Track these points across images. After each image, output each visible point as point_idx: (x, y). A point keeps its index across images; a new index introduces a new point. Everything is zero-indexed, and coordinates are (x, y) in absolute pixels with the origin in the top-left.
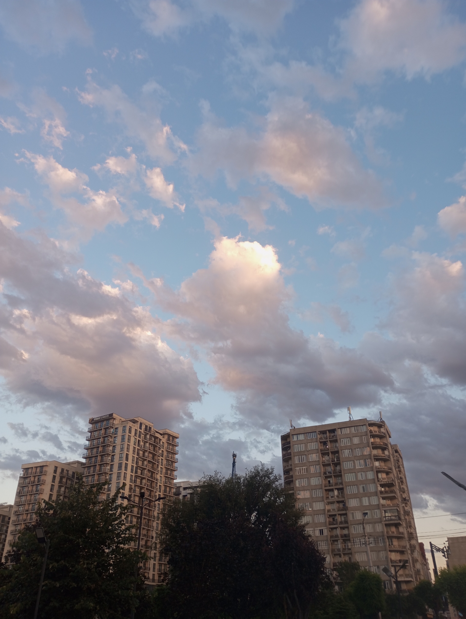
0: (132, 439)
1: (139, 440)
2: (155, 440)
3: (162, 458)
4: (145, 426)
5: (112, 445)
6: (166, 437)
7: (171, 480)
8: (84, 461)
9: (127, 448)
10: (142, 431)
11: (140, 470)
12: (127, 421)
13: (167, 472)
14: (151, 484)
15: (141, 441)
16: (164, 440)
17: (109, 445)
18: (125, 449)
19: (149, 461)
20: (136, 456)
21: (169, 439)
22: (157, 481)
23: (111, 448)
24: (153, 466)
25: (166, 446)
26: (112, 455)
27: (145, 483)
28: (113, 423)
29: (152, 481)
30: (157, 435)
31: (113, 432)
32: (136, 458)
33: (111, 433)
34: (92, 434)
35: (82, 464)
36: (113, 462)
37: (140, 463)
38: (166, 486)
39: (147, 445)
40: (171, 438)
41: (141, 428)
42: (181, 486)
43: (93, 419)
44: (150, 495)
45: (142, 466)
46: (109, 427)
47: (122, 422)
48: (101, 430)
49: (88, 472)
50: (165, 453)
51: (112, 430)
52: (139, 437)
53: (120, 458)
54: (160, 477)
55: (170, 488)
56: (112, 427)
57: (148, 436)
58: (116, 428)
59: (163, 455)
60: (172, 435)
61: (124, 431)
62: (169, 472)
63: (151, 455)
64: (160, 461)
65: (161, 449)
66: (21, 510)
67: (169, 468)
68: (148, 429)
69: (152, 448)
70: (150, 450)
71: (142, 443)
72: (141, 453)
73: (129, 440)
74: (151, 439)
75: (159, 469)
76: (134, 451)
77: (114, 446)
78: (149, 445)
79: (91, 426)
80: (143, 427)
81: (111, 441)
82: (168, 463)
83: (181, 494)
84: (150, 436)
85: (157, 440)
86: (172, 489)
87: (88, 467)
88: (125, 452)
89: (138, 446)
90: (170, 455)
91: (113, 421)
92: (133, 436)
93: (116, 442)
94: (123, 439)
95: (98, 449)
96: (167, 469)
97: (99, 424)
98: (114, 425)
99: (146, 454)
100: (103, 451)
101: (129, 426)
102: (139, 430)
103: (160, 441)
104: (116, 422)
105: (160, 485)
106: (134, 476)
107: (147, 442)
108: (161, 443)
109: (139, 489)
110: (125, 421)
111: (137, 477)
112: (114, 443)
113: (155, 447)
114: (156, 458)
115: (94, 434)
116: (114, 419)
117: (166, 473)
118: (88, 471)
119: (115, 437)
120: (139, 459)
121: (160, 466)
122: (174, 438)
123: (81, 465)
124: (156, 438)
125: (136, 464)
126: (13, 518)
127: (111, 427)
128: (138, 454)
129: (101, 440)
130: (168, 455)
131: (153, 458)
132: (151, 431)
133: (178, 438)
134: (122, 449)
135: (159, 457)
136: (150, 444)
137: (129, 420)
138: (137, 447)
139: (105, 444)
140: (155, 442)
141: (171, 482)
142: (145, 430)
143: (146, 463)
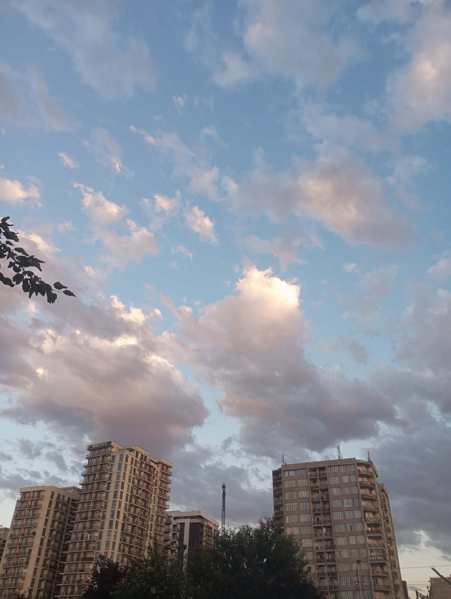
0: (129, 468)
1: (134, 469)
2: (150, 469)
3: (156, 487)
4: (141, 454)
5: (108, 473)
6: (161, 466)
7: (163, 510)
8: (80, 487)
9: (123, 477)
10: (138, 460)
11: (134, 499)
12: (124, 449)
13: (160, 501)
14: (144, 513)
15: (137, 470)
16: (158, 469)
17: (106, 472)
18: (122, 477)
19: (143, 490)
20: (131, 485)
21: (163, 469)
22: (150, 510)
23: (107, 476)
24: (147, 495)
25: (160, 475)
26: (108, 483)
27: (139, 512)
28: (111, 451)
29: (145, 510)
30: (152, 464)
31: (110, 460)
32: (131, 486)
33: (109, 460)
34: (90, 461)
35: (79, 490)
36: (109, 490)
37: (135, 492)
38: (158, 516)
39: (142, 474)
40: (165, 468)
41: (137, 457)
42: (172, 516)
43: (91, 446)
44: (142, 525)
45: (137, 494)
46: (106, 455)
47: (119, 450)
48: (99, 457)
49: (84, 499)
50: (159, 483)
51: (109, 458)
52: (135, 466)
53: (116, 487)
54: (153, 506)
55: (162, 518)
56: (110, 455)
57: (143, 465)
58: (113, 456)
59: (157, 484)
60: (166, 464)
61: (121, 459)
62: (162, 501)
63: (145, 484)
64: (154, 490)
65: (156, 478)
66: (16, 534)
67: (161, 498)
68: (144, 457)
69: (146, 477)
70: (144, 479)
71: (137, 472)
72: (136, 481)
73: (125, 468)
74: (146, 468)
75: (153, 498)
76: (130, 480)
77: (111, 474)
78: (144, 474)
79: (89, 453)
80: (140, 456)
81: (108, 469)
82: (161, 492)
83: (171, 524)
84: (145, 465)
85: (152, 469)
86: (164, 518)
87: (84, 494)
88: (121, 480)
89: (134, 475)
90: (164, 485)
91: (111, 449)
92: (130, 465)
93: (113, 470)
94: (120, 467)
95: (95, 477)
96: (160, 498)
97: (97, 452)
98: (111, 453)
99: (141, 483)
100: (100, 479)
101: (126, 455)
102: (135, 458)
103: (154, 470)
104: (113, 450)
105: (152, 515)
106: (128, 505)
107: (142, 471)
108: (156, 472)
109: (132, 518)
110: (122, 449)
111: (131, 506)
112: (111, 471)
113: (149, 475)
114: (150, 487)
115: (92, 461)
116: (112, 447)
117: (159, 503)
118: (84, 497)
119: (112, 465)
120: (134, 487)
121: (153, 495)
122: (168, 467)
123: (77, 491)
124: (151, 467)
125: (131, 493)
126: (8, 542)
127: (108, 455)
128: (133, 483)
129: (99, 467)
130: (162, 484)
131: (147, 487)
132: (147, 459)
133: (172, 468)
134: (118, 477)
135: (153, 486)
136: (145, 472)
137: (126, 449)
138: (132, 476)
139: (102, 471)
140: (149, 471)
141: (163, 512)
142: (141, 459)
143: (140, 491)
